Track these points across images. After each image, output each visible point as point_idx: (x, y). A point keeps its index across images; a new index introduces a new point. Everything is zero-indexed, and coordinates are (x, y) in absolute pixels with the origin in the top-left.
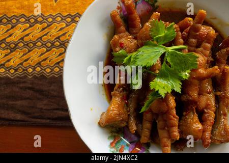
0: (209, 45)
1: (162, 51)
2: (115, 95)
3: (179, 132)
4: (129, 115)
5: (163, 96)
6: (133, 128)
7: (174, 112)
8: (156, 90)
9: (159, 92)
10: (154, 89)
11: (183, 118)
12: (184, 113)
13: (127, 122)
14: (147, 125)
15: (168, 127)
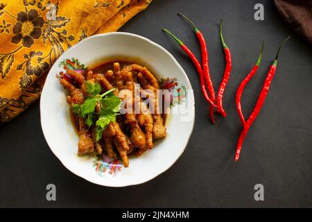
0: (131, 83)
4: (94, 144)
6: (100, 150)
9: (101, 126)
10: (98, 125)
13: (95, 148)
14: (109, 146)
15: (121, 143)
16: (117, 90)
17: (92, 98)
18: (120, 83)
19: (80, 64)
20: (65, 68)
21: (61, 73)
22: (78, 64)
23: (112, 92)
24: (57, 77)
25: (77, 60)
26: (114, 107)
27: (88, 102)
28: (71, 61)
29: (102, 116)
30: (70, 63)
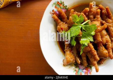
0: (99, 16)
1: (81, 27)
2: (66, 51)
3: (98, 57)
5: (87, 45)
7: (94, 49)
8: (83, 44)
9: (85, 44)
10: (82, 44)
11: (98, 50)
12: (98, 48)
15: (93, 56)
16: (90, 22)
17: (77, 25)
18: (92, 16)
19: (65, 5)
20: (56, 7)
21: (53, 11)
22: (63, 5)
23: (88, 22)
24: (51, 13)
25: (63, 3)
26: (92, 31)
27: (73, 29)
28: (60, 3)
29: (83, 37)
30: (59, 4)
